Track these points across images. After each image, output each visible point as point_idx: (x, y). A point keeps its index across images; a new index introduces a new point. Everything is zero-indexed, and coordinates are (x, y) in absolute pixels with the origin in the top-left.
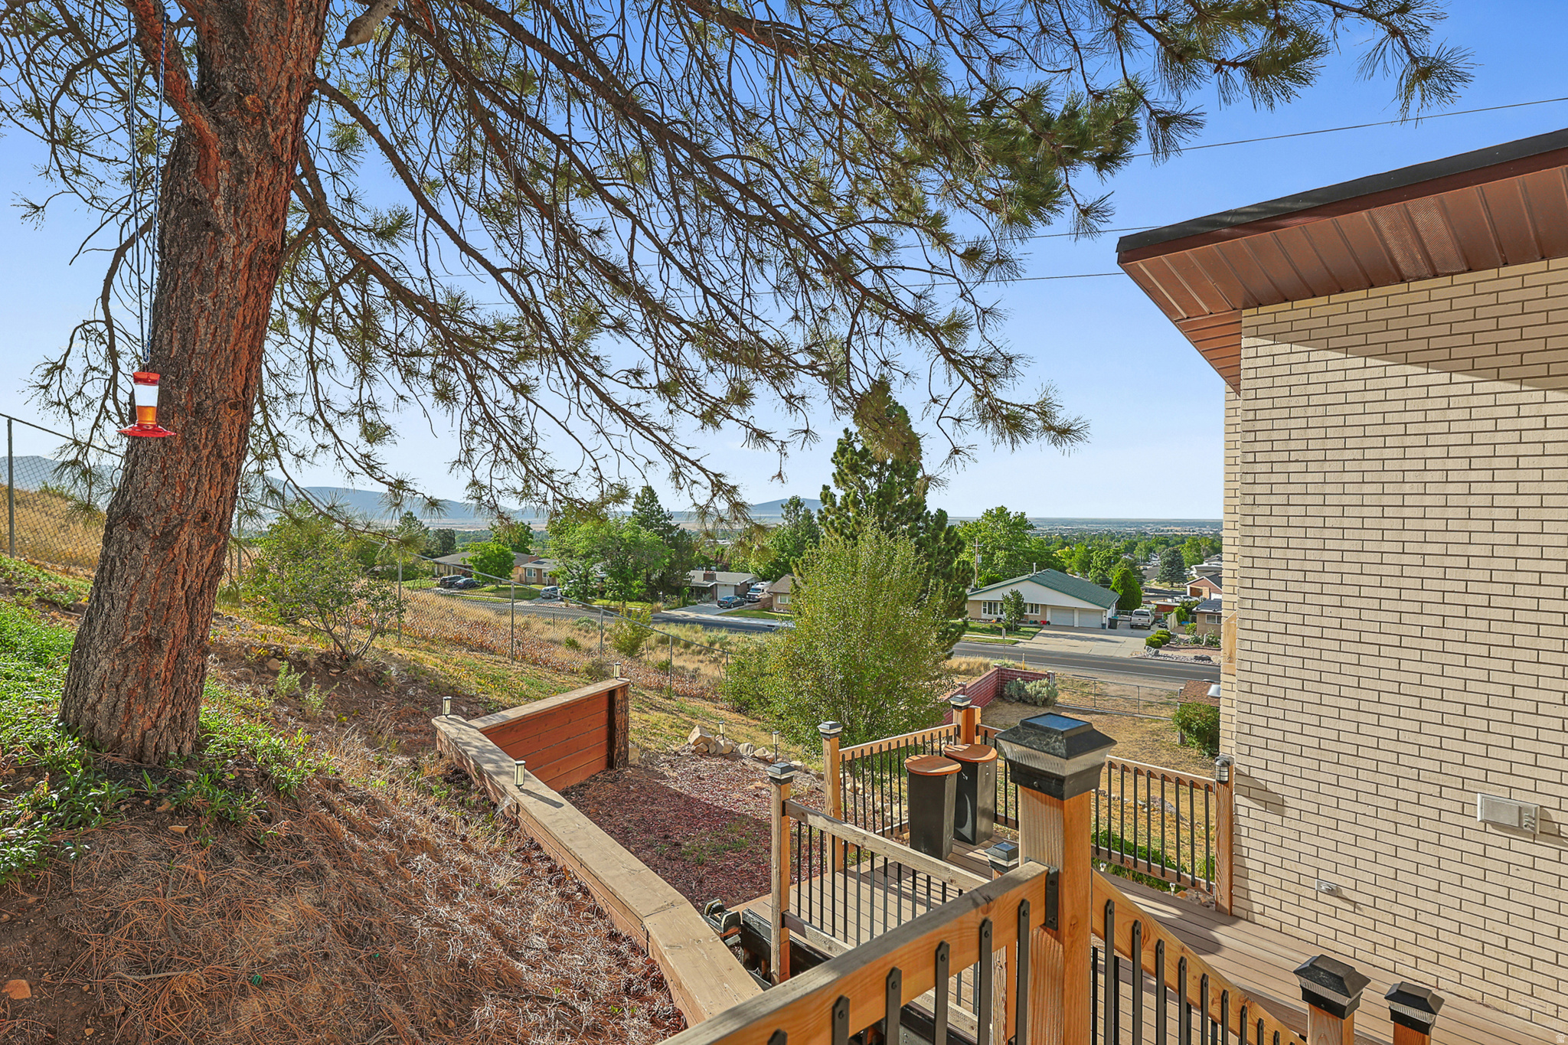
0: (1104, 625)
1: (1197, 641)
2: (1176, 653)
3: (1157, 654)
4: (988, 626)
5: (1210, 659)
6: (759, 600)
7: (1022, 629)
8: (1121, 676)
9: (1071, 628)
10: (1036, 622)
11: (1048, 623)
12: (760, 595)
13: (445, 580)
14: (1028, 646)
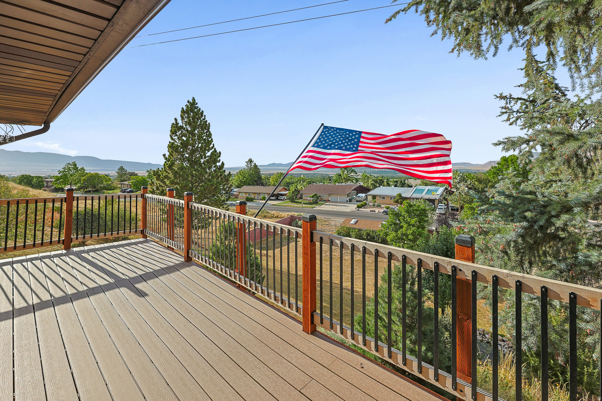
0: (347, 201)
1: (374, 205)
2: (365, 210)
3: (358, 210)
4: (308, 202)
5: (375, 211)
6: (234, 195)
7: (319, 203)
8: (340, 218)
9: (337, 202)
10: (325, 200)
11: (329, 200)
12: (235, 193)
13: (122, 190)
14: (318, 208)
